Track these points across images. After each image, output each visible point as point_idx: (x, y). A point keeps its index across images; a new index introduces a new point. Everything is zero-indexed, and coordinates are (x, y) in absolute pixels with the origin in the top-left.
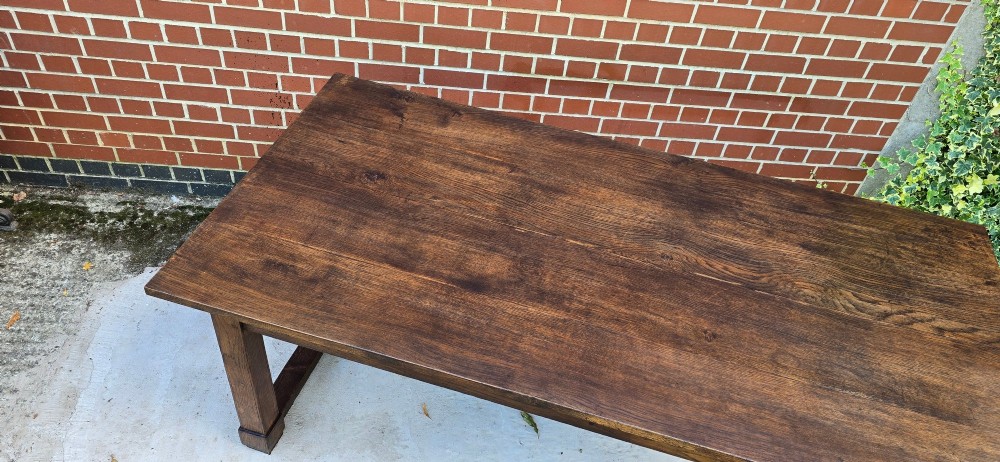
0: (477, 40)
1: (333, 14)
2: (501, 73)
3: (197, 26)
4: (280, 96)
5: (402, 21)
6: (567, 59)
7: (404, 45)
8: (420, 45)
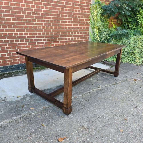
0: (43, 37)
1: (24, 35)
2: (46, 41)
3: (4, 40)
4: (16, 50)
5: (33, 35)
6: (54, 38)
7: (34, 39)
8: (36, 39)
